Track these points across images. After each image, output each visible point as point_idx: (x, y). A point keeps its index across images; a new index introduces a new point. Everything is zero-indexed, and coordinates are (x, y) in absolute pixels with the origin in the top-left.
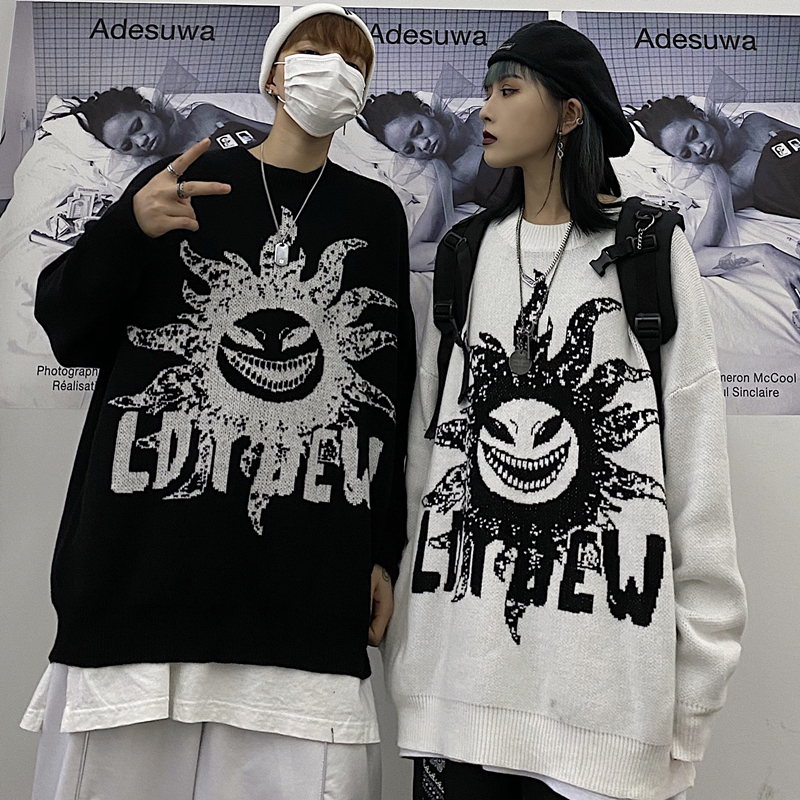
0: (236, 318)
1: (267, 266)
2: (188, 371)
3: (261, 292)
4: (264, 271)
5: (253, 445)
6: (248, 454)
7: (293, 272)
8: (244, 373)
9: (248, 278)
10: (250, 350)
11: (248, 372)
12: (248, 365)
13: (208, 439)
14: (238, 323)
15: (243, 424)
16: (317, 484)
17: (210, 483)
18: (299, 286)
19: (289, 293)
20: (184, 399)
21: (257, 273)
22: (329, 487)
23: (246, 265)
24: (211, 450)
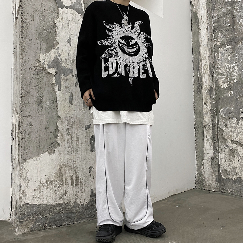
0: (120, 37)
1: (124, 26)
2: (113, 48)
3: (124, 32)
4: (123, 27)
5: (128, 66)
6: (128, 67)
7: (130, 27)
8: (124, 49)
9: (120, 28)
10: (124, 44)
11: (125, 49)
12: (124, 48)
13: (120, 64)
15: (126, 61)
16: (143, 74)
17: (121, 74)
18: (131, 31)
19: (129, 32)
20: (113, 55)
22: (145, 74)
23: (119, 26)
24: (120, 66)
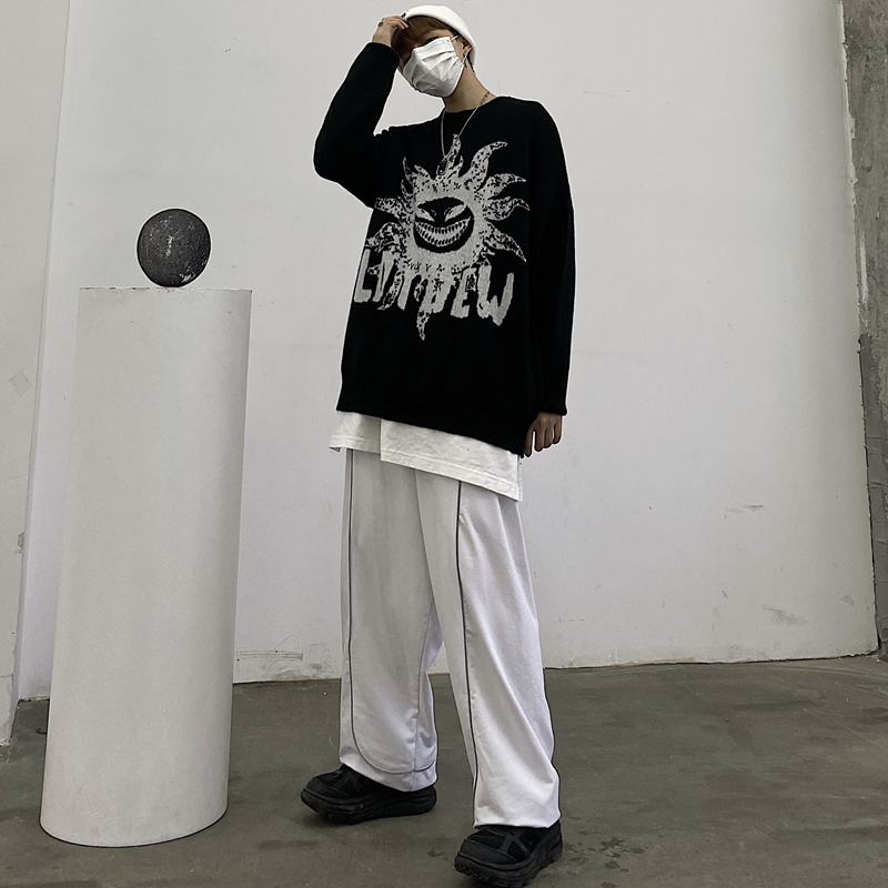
0: (419, 204)
3: (435, 189)
4: (437, 176)
5: (423, 281)
7: (456, 172)
8: (421, 234)
9: (428, 181)
11: (424, 234)
12: (424, 230)
13: (400, 275)
15: (418, 268)
16: (461, 305)
18: (458, 180)
21: (433, 178)
22: (468, 307)
24: (400, 283)
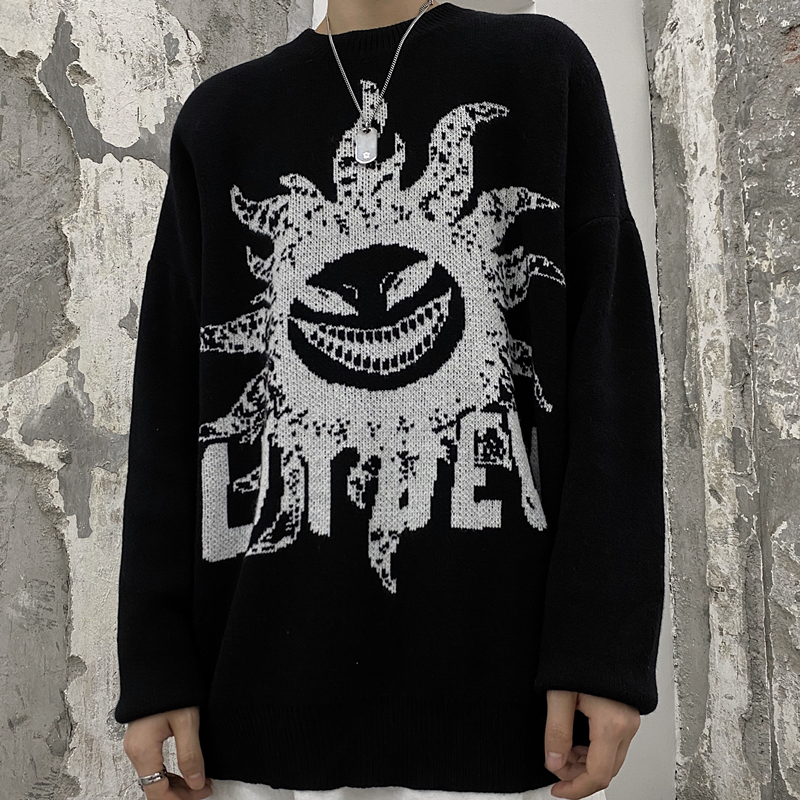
3: (343, 226)
5: (363, 460)
6: (358, 473)
8: (333, 355)
9: (319, 208)
11: (339, 352)
13: (295, 459)
14: (313, 281)
15: (343, 431)
17: (306, 526)
18: (402, 197)
21: (331, 196)
24: (302, 475)
